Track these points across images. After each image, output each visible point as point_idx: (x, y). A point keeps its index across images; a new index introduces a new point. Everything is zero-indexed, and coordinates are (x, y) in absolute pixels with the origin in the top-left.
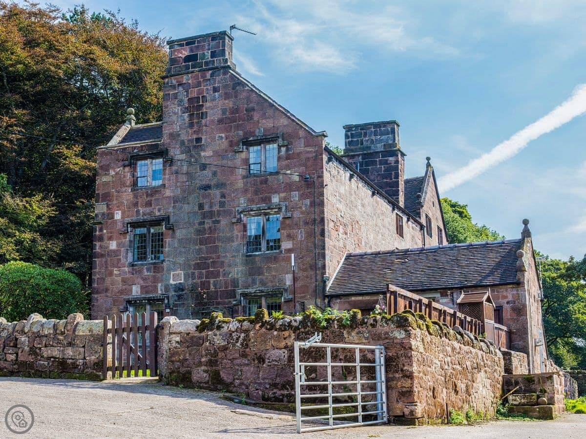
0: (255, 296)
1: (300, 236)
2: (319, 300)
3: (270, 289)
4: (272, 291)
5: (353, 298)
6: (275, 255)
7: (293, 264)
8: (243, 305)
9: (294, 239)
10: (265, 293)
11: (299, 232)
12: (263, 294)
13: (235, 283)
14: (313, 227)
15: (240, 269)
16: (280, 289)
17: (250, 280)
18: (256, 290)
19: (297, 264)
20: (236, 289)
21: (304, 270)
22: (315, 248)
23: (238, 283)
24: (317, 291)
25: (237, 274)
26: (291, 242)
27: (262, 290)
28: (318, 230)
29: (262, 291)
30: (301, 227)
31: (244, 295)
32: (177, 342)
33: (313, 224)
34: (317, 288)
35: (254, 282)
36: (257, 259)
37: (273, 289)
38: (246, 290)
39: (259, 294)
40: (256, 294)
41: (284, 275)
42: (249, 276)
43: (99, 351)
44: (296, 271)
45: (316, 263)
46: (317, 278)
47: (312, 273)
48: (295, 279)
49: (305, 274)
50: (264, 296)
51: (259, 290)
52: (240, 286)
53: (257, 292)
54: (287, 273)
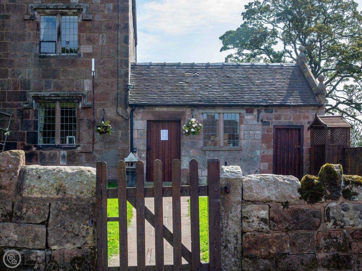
0: (48, 100)
1: (101, 41)
2: (121, 109)
3: (67, 94)
4: (69, 96)
5: (157, 109)
6: (72, 58)
7: (93, 69)
8: (34, 108)
9: (94, 43)
10: (61, 98)
11: (101, 36)
12: (58, 98)
13: (26, 85)
14: (116, 33)
15: (32, 70)
16: (79, 94)
17: (43, 82)
18: (51, 94)
19: (97, 69)
20: (27, 91)
21: (106, 77)
22: (118, 54)
23: (29, 85)
24: (119, 99)
25: (29, 75)
26: (91, 46)
27: (57, 94)
28: (121, 36)
29: (58, 96)
30: (103, 31)
31: (36, 98)
32: (263, 220)
33: (116, 29)
34: (119, 96)
35: (48, 85)
36: (52, 61)
37: (70, 94)
38: (38, 93)
39: (53, 98)
40: (50, 98)
41: (82, 80)
42: (42, 78)
43: (84, 233)
44: (96, 77)
45: (118, 70)
46: (119, 86)
47: (114, 80)
48: (94, 86)
49: (106, 80)
50: (59, 100)
51: (54, 94)
52: (31, 89)
53: (52, 96)
54: (86, 78)
